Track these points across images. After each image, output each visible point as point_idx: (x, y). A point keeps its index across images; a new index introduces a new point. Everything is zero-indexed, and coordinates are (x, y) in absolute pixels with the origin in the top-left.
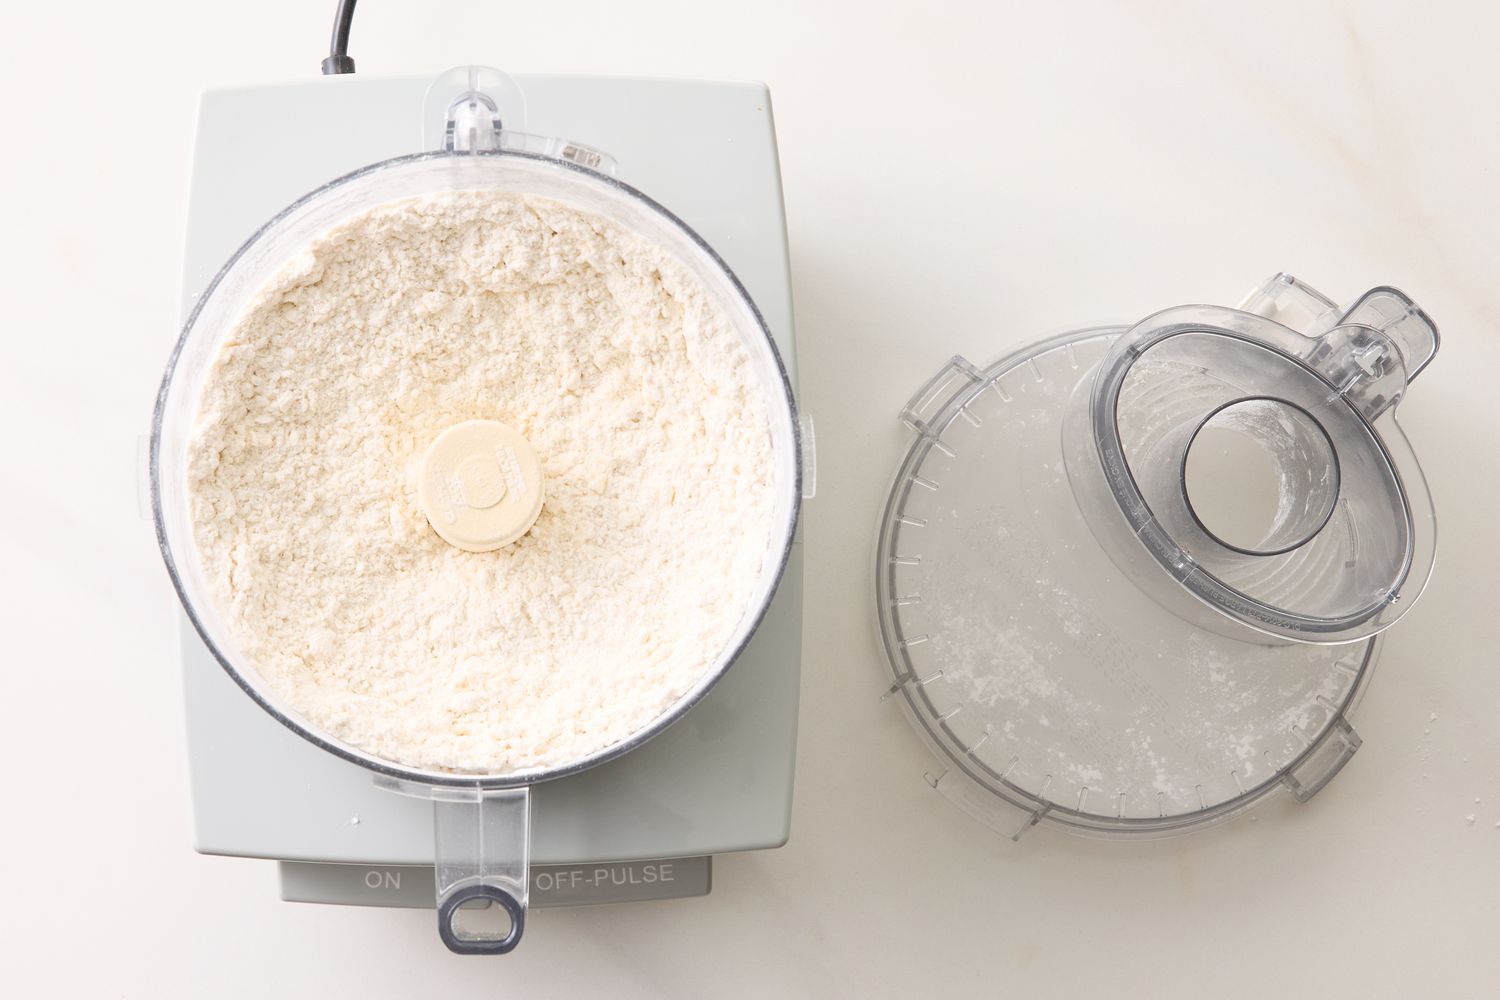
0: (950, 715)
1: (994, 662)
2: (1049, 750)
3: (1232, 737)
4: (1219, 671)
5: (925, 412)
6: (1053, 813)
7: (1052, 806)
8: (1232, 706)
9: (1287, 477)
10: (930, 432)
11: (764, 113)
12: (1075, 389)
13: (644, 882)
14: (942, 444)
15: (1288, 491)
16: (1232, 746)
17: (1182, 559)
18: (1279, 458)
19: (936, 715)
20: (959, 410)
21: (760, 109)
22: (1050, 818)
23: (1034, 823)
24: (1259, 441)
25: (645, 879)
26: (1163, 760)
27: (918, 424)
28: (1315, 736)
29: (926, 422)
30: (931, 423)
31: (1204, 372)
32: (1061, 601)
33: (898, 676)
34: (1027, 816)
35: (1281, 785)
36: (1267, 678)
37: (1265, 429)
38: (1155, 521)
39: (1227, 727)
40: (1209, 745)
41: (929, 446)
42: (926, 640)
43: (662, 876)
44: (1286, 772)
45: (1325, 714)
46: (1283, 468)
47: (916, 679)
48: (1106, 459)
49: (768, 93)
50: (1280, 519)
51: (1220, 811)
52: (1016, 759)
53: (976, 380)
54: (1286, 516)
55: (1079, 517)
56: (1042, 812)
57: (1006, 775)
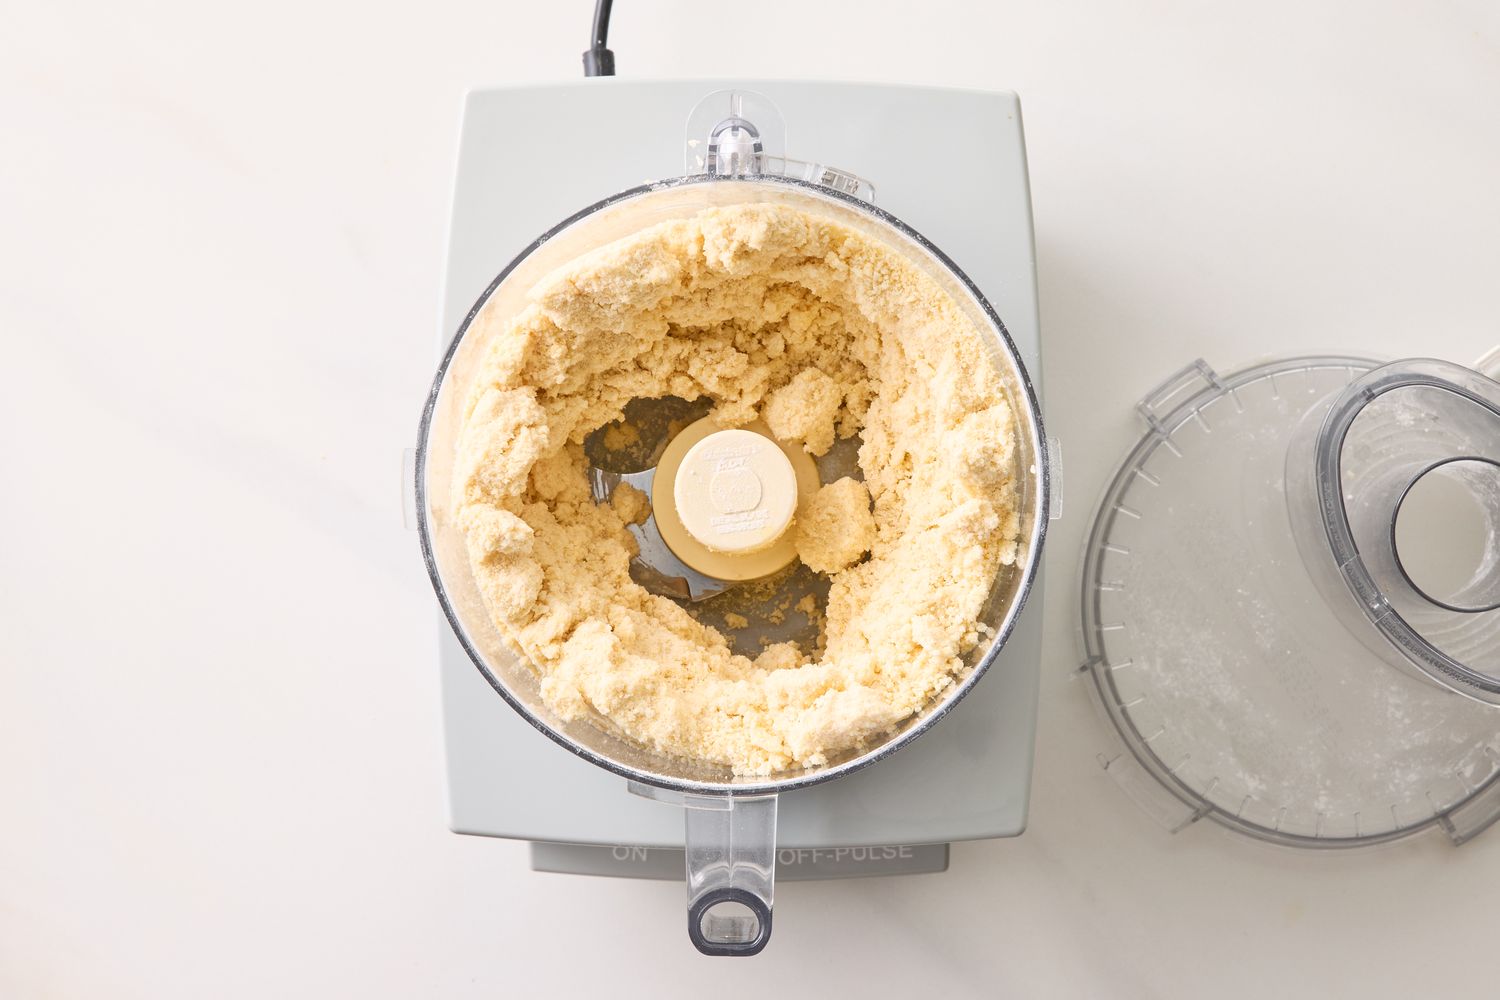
0: (1131, 704)
1: (1184, 661)
2: (1221, 754)
3: (1397, 772)
4: (1397, 707)
5: (1161, 407)
6: (1214, 814)
7: (1213, 807)
8: (1402, 742)
9: (1495, 534)
10: (1162, 429)
11: (1014, 121)
12: (1307, 413)
13: (883, 859)
14: (1171, 441)
15: (1493, 547)
16: (1397, 781)
17: (1379, 600)
18: (1492, 514)
19: (1118, 701)
20: (1192, 413)
21: (1010, 118)
22: (1212, 818)
23: (1195, 820)
24: (1474, 494)
25: (885, 855)
26: (1328, 783)
27: (1151, 419)
28: (1477, 786)
29: (1160, 416)
30: (1164, 420)
31: (1435, 419)
32: (1258, 613)
33: (1089, 656)
34: (1189, 812)
35: (1437, 826)
36: (1442, 722)
37: (1483, 486)
38: (1359, 559)
39: (1396, 763)
40: (1375, 776)
41: (1158, 442)
42: (1122, 627)
43: (901, 853)
44: (1443, 816)
45: (1491, 767)
46: (1493, 525)
47: (1105, 663)
48: (1324, 492)
49: (1018, 102)
50: (1482, 573)
51: (1374, 841)
52: (1188, 756)
53: (1214, 385)
54: (1488, 571)
55: (1290, 536)
56: (1204, 810)
57: (1176, 771)
